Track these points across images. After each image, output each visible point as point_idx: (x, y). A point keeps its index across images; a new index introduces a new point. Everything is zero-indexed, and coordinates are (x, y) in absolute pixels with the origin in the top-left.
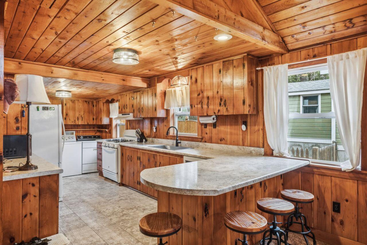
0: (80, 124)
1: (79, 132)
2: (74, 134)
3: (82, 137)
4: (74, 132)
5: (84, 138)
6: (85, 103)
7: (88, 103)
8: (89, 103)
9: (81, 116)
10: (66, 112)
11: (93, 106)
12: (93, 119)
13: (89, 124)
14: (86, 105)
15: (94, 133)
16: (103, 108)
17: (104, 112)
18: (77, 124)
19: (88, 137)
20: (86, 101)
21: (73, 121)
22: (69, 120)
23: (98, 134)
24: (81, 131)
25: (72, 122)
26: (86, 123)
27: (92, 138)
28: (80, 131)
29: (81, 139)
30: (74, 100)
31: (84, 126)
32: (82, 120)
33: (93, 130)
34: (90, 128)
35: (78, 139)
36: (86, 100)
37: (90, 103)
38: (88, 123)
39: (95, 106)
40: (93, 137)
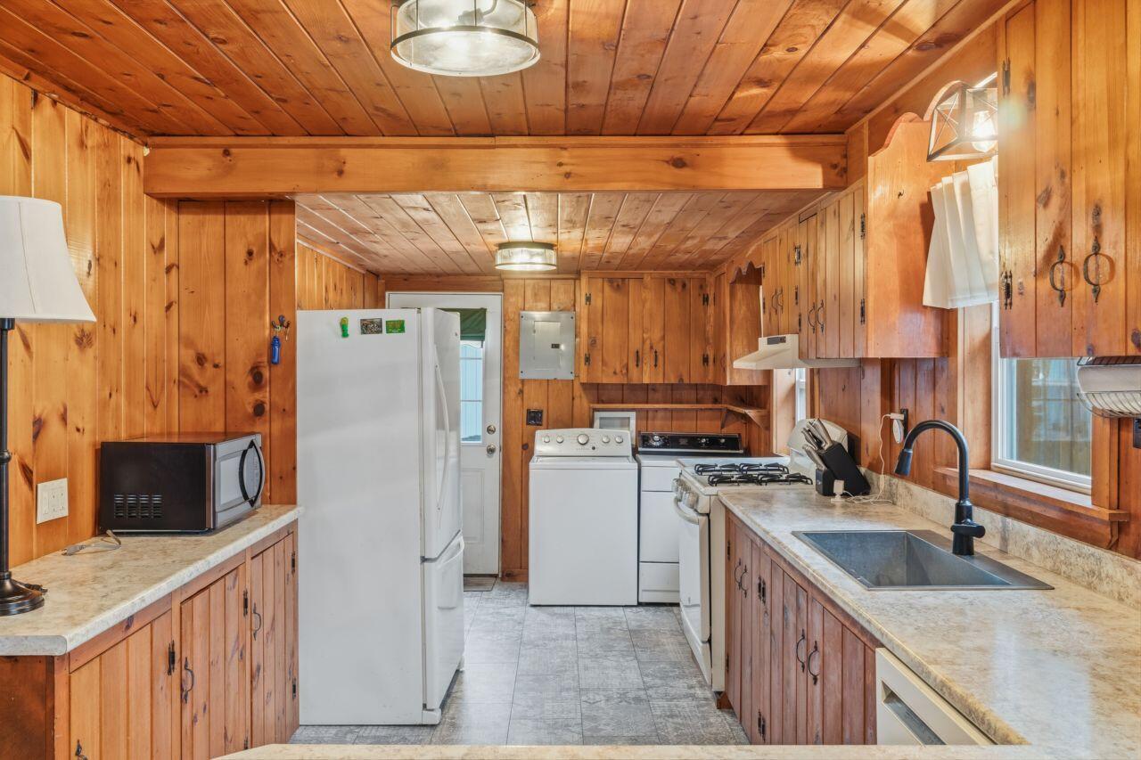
0: (646, 381)
1: (650, 414)
2: (633, 422)
3: (656, 438)
4: (633, 415)
5: (664, 446)
6: (668, 288)
7: (679, 287)
8: (684, 286)
9: (651, 348)
10: (589, 334)
11: (706, 300)
12: (706, 360)
13: (686, 381)
14: (672, 296)
15: (719, 423)
16: (731, 310)
17: (735, 327)
18: (635, 381)
19: (683, 442)
20: (672, 282)
21: (618, 371)
22: (604, 363)
23: (732, 429)
24: (660, 414)
25: (615, 373)
26: (673, 380)
27: (699, 446)
28: (656, 410)
29: (651, 446)
30: (623, 279)
32: (656, 366)
33: (711, 409)
34: (698, 402)
35: (640, 449)
36: (674, 277)
37: (691, 285)
38: (681, 379)
39: (711, 298)
40: (704, 440)
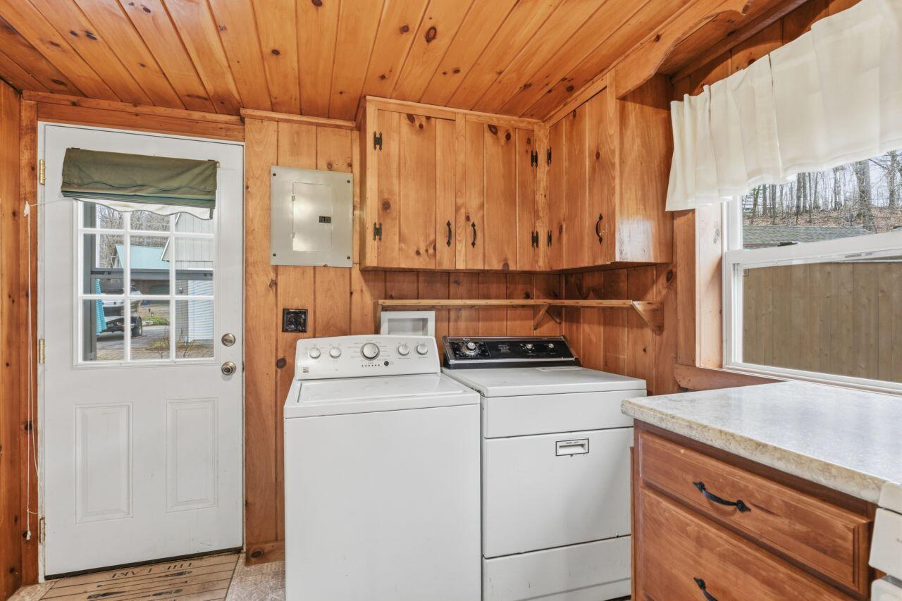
0: (461, 266)
1: (453, 314)
2: (431, 325)
3: (471, 345)
4: (431, 315)
5: (482, 355)
6: (488, 136)
7: (502, 135)
8: (508, 137)
9: (468, 218)
10: (380, 192)
11: (534, 159)
12: (535, 239)
13: (512, 267)
14: (491, 146)
15: (531, 323)
17: (627, 170)
18: (446, 266)
19: (504, 349)
20: (493, 129)
21: (422, 251)
22: (402, 239)
23: (549, 330)
24: (464, 313)
25: (418, 253)
26: (496, 265)
27: (524, 354)
28: (459, 308)
29: (466, 357)
30: (428, 118)
31: (479, 280)
32: (473, 244)
33: (523, 306)
34: (508, 297)
35: (452, 362)
36: (495, 123)
37: (516, 137)
38: (506, 265)
39: (542, 158)
40: (529, 346)
